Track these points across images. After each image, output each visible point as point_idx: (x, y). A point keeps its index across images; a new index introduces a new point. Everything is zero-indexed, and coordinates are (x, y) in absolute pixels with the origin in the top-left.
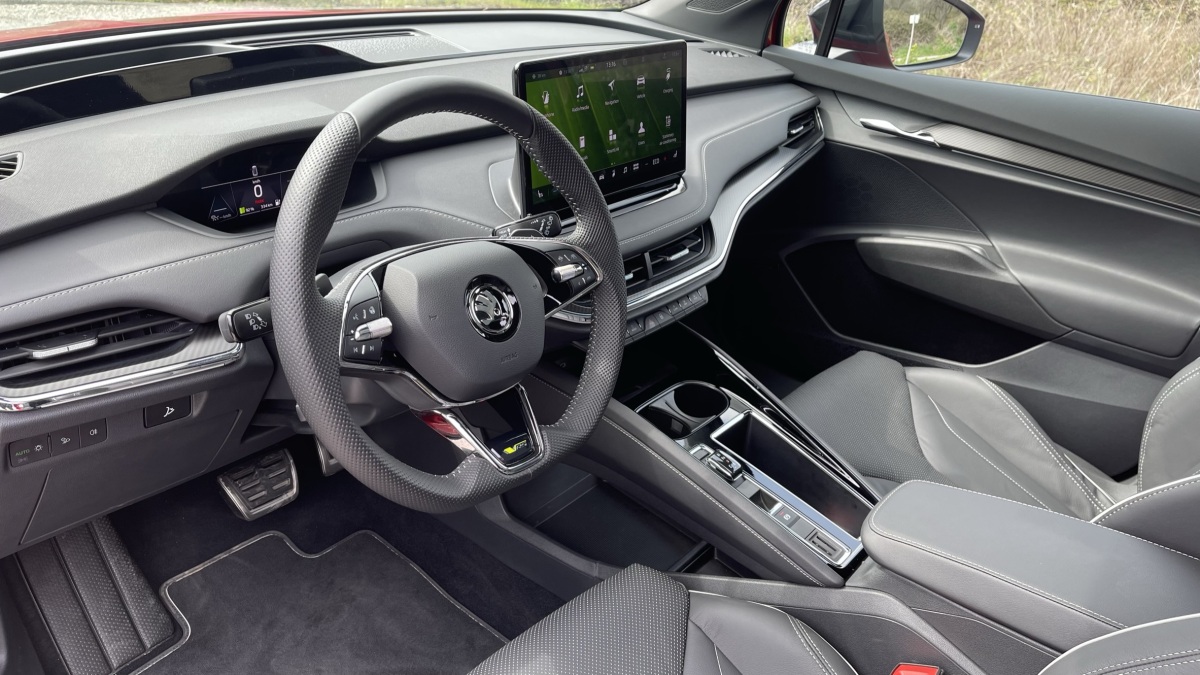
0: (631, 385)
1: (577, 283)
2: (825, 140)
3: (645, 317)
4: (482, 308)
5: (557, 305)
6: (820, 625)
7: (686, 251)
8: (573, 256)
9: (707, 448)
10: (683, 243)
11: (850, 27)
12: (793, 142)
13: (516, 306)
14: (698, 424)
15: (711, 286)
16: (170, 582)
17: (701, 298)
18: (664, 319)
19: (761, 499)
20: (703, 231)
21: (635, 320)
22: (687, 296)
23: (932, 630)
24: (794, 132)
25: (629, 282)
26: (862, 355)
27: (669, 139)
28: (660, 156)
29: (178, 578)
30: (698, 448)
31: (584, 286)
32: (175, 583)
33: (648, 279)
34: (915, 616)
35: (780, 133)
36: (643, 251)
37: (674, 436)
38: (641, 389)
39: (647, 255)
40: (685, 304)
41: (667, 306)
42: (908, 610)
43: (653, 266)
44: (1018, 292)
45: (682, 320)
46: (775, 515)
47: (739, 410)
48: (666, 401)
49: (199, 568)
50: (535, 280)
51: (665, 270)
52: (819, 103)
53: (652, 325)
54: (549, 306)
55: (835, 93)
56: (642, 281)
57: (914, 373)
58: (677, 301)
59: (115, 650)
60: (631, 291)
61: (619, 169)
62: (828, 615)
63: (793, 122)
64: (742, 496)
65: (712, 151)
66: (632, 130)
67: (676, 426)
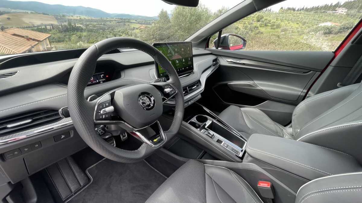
0: (186, 117)
1: (171, 93)
2: (219, 65)
3: (188, 101)
4: (144, 101)
5: (166, 99)
6: (237, 171)
7: (196, 86)
8: (169, 86)
9: (205, 130)
10: (195, 85)
11: (222, 44)
12: (214, 65)
13: (154, 100)
14: (202, 124)
15: (201, 94)
16: (88, 169)
17: (200, 96)
18: (192, 102)
19: (219, 141)
20: (198, 82)
21: (186, 102)
22: (197, 96)
23: (267, 172)
24: (214, 63)
25: (184, 94)
26: (231, 106)
27: (190, 63)
28: (188, 66)
29: (90, 168)
30: (203, 130)
31: (173, 94)
32: (89, 169)
33: (188, 93)
34: (261, 169)
35: (211, 63)
36: (186, 87)
37: (197, 128)
38: (188, 118)
39: (187, 88)
40: (196, 98)
41: (193, 99)
42: (259, 167)
43: (189, 90)
44: (261, 91)
45: (196, 102)
46: (223, 145)
47: (210, 120)
48: (194, 120)
49: (95, 165)
50: (159, 93)
51: (192, 91)
52: (217, 58)
53: (190, 103)
54: (164, 100)
55: (220, 56)
56: (187, 93)
57: (242, 109)
58: (195, 97)
59: (73, 188)
60: (185, 96)
61: (179, 69)
62: (239, 169)
63: (214, 61)
64: (214, 141)
65: (199, 66)
66: (181, 60)
67: (197, 125)
